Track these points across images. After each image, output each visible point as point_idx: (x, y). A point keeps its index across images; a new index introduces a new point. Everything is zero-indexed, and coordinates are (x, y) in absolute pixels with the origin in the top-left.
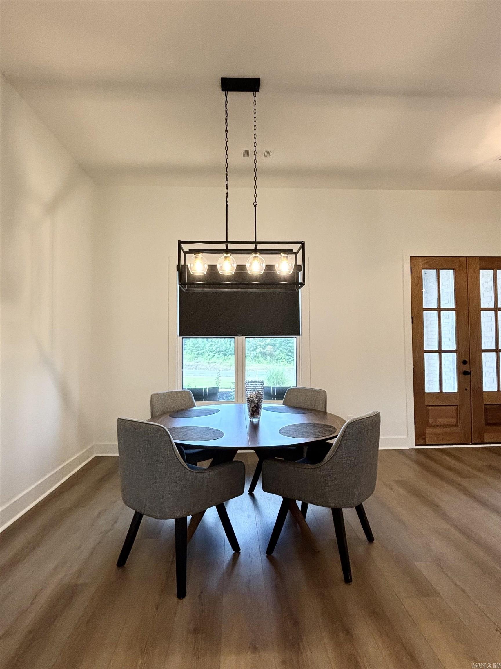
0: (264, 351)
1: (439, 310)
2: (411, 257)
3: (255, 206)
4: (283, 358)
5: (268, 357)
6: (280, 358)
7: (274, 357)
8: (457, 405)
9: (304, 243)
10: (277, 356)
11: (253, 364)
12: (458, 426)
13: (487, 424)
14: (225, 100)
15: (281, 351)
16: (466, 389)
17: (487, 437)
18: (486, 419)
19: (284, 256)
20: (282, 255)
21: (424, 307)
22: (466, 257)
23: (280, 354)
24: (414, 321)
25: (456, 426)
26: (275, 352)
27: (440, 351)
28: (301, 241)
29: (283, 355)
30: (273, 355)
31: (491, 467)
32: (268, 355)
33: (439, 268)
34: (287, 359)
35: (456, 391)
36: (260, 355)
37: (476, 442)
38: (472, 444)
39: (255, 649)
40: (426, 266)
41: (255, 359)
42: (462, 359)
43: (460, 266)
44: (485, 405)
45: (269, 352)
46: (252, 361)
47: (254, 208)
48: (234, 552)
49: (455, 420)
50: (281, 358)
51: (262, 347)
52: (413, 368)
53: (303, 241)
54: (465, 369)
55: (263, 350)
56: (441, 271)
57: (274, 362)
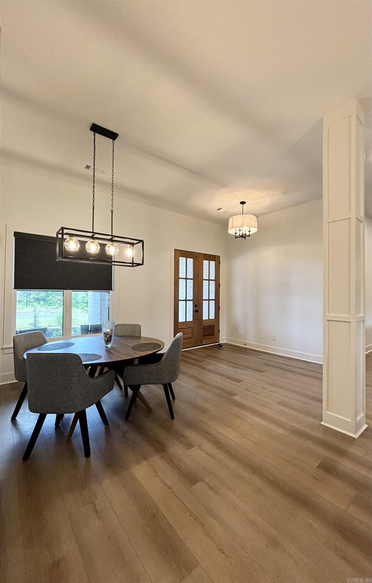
0: (38, 297)
1: (186, 279)
2: (175, 249)
3: (112, 212)
4: (55, 302)
5: (42, 302)
6: (52, 303)
7: (46, 302)
8: (192, 328)
9: (143, 242)
10: (50, 301)
11: (27, 307)
12: (192, 338)
13: (204, 336)
14: (94, 138)
15: (53, 297)
16: (196, 319)
17: (204, 342)
18: (204, 334)
19: (129, 246)
20: (128, 245)
21: (180, 277)
22: (198, 253)
23: (52, 300)
24: (175, 285)
25: (191, 338)
26: (47, 298)
27: (186, 300)
28: (142, 240)
29: (55, 301)
30: (46, 300)
31: (208, 356)
32: (41, 300)
33: (187, 257)
34: (59, 303)
35: (192, 320)
36: (33, 300)
37: (199, 345)
38: (198, 346)
39: (145, 459)
40: (181, 255)
41: (28, 303)
42: (195, 304)
43: (196, 257)
44: (204, 326)
45: (43, 298)
46: (26, 305)
47: (111, 213)
48: (105, 425)
49: (191, 335)
50: (54, 302)
51: (36, 294)
52: (174, 309)
53: (143, 240)
54: (196, 309)
55: (36, 296)
56: (188, 258)
57: (47, 306)
